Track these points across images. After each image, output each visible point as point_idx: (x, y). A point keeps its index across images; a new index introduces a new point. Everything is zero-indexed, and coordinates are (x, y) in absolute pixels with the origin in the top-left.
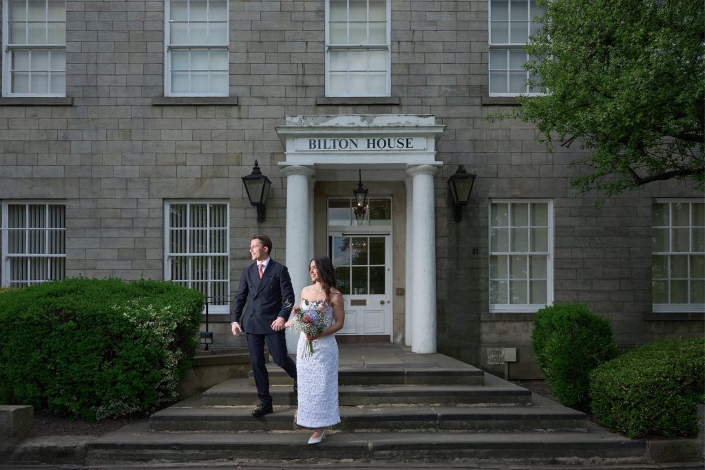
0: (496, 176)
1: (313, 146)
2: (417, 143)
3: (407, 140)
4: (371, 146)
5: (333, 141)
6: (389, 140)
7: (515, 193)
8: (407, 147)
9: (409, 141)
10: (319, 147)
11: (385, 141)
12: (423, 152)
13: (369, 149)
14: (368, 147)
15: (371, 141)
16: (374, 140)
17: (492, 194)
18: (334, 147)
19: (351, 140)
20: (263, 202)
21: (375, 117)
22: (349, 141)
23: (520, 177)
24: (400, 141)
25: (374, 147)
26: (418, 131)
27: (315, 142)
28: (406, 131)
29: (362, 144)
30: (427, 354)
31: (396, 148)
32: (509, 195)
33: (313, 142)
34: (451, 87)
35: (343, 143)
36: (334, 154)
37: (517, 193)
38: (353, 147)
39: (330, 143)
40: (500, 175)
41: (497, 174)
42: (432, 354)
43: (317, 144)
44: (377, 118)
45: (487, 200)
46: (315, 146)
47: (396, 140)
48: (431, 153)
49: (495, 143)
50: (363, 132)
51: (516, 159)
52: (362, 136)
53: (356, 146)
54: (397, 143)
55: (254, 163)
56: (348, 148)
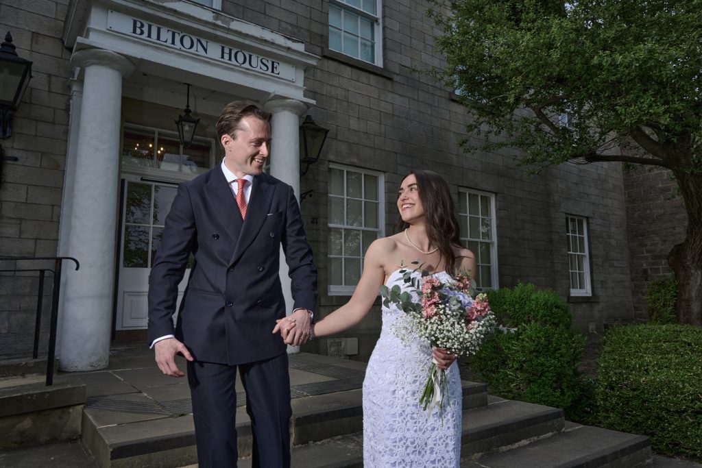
0: (335, 137)
1: (138, 31)
2: (285, 71)
3: (273, 63)
4: (226, 56)
5: (170, 33)
6: (250, 56)
7: (353, 160)
8: (273, 72)
9: (275, 65)
10: (149, 36)
11: (244, 55)
12: (289, 83)
13: (222, 60)
14: (223, 57)
15: (226, 50)
16: (230, 50)
17: (332, 157)
18: (173, 43)
19: (199, 40)
20: (17, 104)
21: (233, 20)
22: (195, 41)
23: (357, 144)
24: (264, 61)
25: (230, 59)
26: (288, 55)
27: (142, 26)
28: (274, 51)
29: (214, 51)
30: (293, 354)
31: (258, 69)
32: (347, 161)
33: (138, 25)
34: (292, 25)
35: (187, 42)
36: (172, 52)
37: (354, 160)
38: (201, 52)
39: (166, 35)
40: (339, 137)
41: (337, 136)
42: (298, 353)
43: (145, 29)
44: (235, 22)
45: (327, 162)
46: (142, 33)
47: (260, 59)
48: (300, 88)
49: (334, 101)
50: (219, 33)
51: (354, 124)
52: (215, 39)
53: (206, 50)
54: (260, 64)
55: (4, 36)
56: (193, 50)
